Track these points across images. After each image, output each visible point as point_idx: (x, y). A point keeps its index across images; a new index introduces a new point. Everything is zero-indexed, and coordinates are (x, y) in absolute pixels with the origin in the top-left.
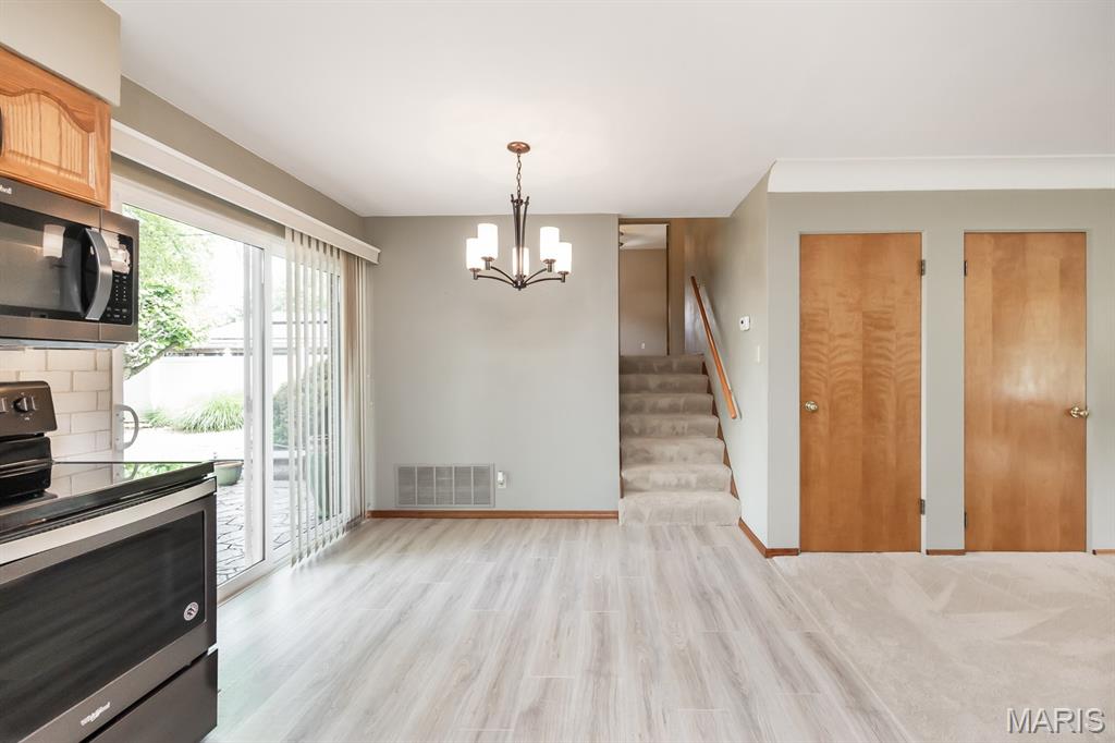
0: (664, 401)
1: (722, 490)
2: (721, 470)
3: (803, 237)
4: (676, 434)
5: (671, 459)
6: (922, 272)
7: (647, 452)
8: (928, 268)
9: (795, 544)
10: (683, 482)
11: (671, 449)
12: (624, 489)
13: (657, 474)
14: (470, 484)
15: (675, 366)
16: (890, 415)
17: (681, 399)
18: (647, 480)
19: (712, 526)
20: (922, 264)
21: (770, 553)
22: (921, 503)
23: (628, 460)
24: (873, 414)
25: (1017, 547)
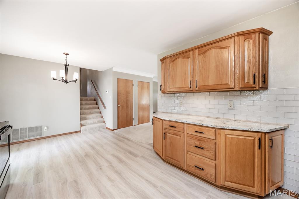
0: (87, 107)
1: (102, 123)
2: (102, 119)
3: (118, 79)
4: (91, 113)
5: (91, 119)
6: (133, 86)
7: (86, 118)
8: (134, 85)
9: (117, 128)
10: (94, 122)
11: (91, 116)
12: (82, 125)
13: (88, 121)
14: (34, 132)
15: (88, 100)
16: (129, 106)
17: (91, 106)
18: (86, 123)
19: (101, 129)
20: (133, 85)
21: (113, 130)
22: (133, 119)
23: (81, 120)
24: (127, 107)
25: (143, 123)
